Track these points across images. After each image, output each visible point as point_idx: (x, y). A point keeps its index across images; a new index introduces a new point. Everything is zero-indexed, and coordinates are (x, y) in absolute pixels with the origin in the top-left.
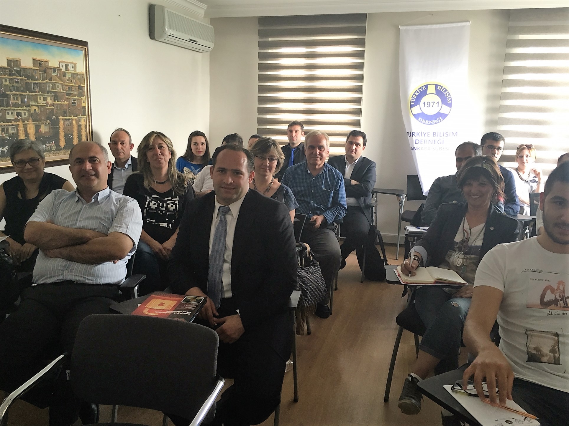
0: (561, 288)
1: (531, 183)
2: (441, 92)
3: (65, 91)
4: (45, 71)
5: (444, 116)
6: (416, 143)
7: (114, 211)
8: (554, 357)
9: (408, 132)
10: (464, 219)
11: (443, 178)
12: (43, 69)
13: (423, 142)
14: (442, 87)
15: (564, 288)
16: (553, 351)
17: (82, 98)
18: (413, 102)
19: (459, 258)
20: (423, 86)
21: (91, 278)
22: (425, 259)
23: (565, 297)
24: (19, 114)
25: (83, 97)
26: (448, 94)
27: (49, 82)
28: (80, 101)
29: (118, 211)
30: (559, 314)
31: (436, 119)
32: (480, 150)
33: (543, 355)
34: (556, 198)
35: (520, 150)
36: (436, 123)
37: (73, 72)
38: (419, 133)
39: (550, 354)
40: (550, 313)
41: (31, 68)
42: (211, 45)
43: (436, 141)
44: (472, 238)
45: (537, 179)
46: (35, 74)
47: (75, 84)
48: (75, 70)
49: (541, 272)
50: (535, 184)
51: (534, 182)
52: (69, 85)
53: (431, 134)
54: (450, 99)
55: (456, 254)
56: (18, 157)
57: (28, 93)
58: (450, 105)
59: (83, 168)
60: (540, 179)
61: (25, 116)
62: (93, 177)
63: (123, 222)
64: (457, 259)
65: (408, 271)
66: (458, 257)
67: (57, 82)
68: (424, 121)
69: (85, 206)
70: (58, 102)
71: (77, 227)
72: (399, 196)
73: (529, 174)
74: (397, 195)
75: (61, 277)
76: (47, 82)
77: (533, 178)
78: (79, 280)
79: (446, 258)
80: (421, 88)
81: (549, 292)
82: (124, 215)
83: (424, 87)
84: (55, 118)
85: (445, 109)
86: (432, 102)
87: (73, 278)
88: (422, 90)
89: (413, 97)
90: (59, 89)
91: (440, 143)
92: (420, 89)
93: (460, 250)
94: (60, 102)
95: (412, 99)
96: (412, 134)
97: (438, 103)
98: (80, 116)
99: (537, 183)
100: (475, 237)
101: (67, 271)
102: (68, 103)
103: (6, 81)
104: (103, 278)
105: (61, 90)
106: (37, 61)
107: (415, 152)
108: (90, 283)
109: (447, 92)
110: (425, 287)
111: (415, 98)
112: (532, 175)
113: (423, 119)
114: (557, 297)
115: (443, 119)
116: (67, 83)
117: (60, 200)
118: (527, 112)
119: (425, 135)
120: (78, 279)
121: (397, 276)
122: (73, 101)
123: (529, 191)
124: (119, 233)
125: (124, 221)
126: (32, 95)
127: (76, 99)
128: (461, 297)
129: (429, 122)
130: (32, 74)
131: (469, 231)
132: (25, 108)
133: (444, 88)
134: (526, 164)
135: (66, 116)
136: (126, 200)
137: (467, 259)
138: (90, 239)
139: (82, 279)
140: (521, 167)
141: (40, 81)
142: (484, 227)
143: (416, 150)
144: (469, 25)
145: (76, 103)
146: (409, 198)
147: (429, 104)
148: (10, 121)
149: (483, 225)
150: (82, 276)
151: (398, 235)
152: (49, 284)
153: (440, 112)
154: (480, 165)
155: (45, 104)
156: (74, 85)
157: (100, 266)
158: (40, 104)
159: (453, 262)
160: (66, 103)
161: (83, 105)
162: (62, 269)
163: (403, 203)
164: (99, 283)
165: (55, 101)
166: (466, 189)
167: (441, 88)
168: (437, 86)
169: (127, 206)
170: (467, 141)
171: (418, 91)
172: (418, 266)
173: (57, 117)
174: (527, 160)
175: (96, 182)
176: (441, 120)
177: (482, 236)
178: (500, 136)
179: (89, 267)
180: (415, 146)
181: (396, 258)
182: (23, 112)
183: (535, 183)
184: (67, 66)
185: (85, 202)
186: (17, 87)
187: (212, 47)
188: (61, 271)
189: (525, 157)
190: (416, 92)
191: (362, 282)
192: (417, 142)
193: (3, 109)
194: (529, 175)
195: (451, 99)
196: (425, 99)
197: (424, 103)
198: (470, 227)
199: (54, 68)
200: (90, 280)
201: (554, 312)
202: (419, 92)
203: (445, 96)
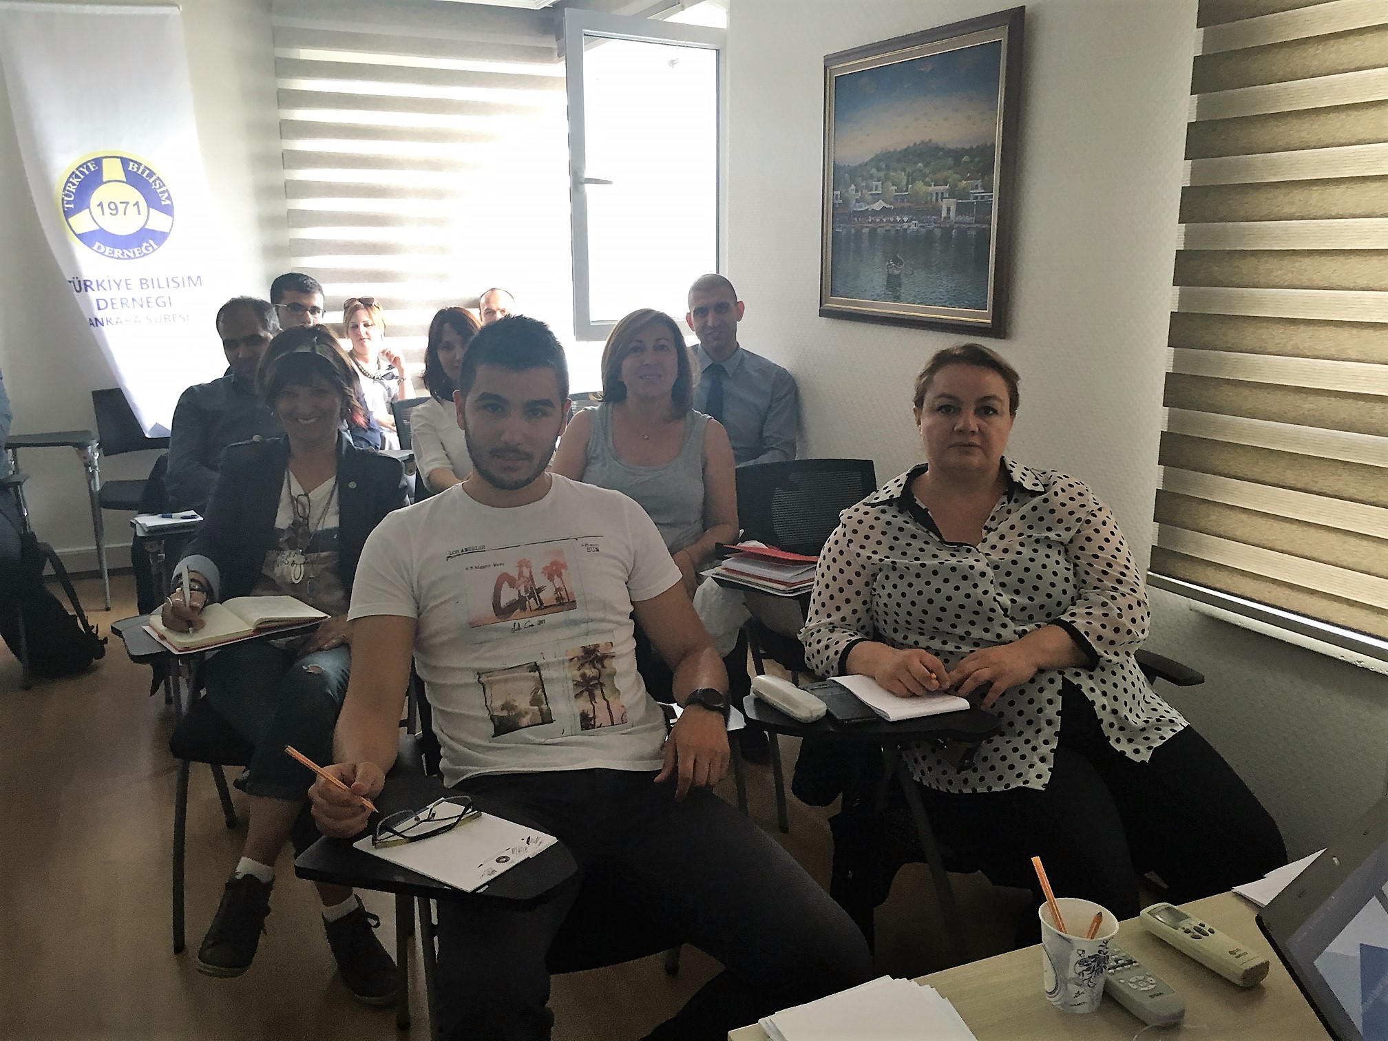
0: (526, 573)
1: (385, 381)
2: (138, 178)
5: (159, 237)
6: (99, 309)
8: (541, 710)
9: (71, 280)
10: (288, 473)
11: (201, 387)
13: (118, 305)
14: (139, 164)
15: (530, 573)
16: (535, 701)
18: (69, 202)
19: (295, 565)
20: (89, 162)
22: (215, 584)
23: (536, 590)
26: (160, 184)
30: (532, 625)
31: (140, 246)
32: (273, 314)
33: (520, 715)
34: (484, 396)
35: (351, 310)
36: (143, 254)
38: (103, 281)
39: (532, 707)
40: (517, 626)
43: (153, 300)
44: (316, 513)
45: (395, 372)
49: (482, 549)
50: (395, 381)
51: (391, 377)
53: (135, 284)
54: (166, 195)
55: (285, 556)
58: (168, 210)
60: (401, 371)
64: (292, 566)
65: (184, 621)
66: (293, 563)
68: (111, 252)
72: (81, 447)
73: (378, 362)
74: (75, 445)
77: (388, 369)
79: (265, 571)
80: (85, 166)
81: (506, 586)
83: (92, 164)
85: (158, 221)
86: (121, 203)
88: (87, 173)
89: (67, 188)
91: (163, 304)
92: (81, 169)
93: (293, 545)
95: (66, 195)
96: (83, 286)
97: (137, 204)
99: (398, 380)
100: (321, 510)
107: (101, 332)
109: (154, 178)
110: (231, 651)
111: (74, 191)
112: (385, 364)
113: (105, 245)
114: (523, 594)
115: (159, 245)
118: (349, 226)
119: (118, 285)
121: (157, 638)
123: (384, 397)
128: (320, 649)
129: (123, 254)
131: (304, 499)
133: (146, 167)
134: (367, 343)
137: (313, 563)
140: (359, 350)
142: (335, 486)
143: (103, 325)
144: (179, 13)
146: (108, 449)
147: (113, 206)
149: (331, 482)
151: (95, 547)
153: (146, 227)
154: (307, 349)
159: (282, 577)
163: (96, 464)
166: (283, 405)
167: (138, 168)
168: (125, 162)
170: (237, 296)
171: (77, 173)
172: (205, 605)
174: (367, 333)
176: (153, 248)
177: (334, 507)
178: (311, 281)
180: (100, 315)
181: (106, 603)
183: (394, 379)
189: (361, 325)
190: (74, 176)
191: (26, 688)
192: (102, 304)
194: (379, 365)
195: (169, 195)
196: (99, 195)
197: (101, 204)
198: (305, 491)
201: (522, 622)
202: (80, 178)
203: (153, 187)
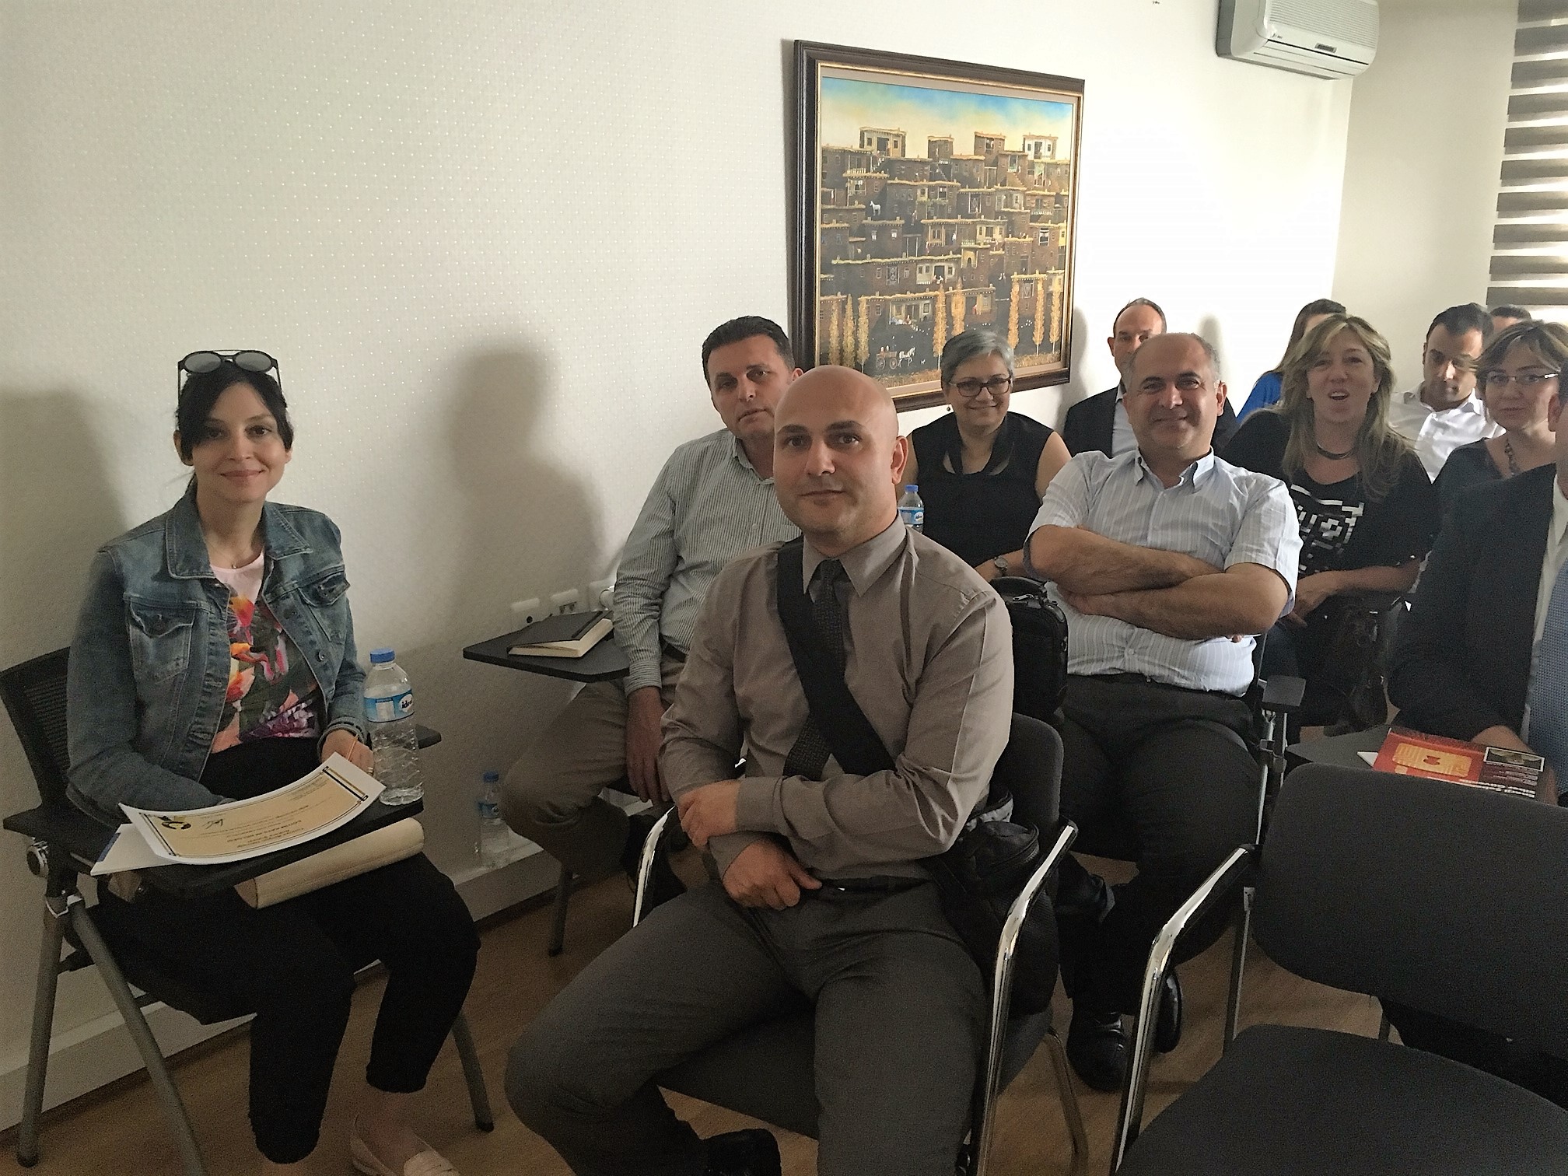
3: (1029, 211)
4: (995, 163)
7: (1238, 509)
12: (992, 157)
17: (1059, 224)
21: (1186, 673)
24: (939, 271)
25: (1063, 222)
27: (1001, 190)
28: (1055, 233)
29: (1246, 511)
37: (1048, 160)
41: (971, 157)
42: (1366, 54)
46: (977, 171)
47: (1049, 191)
48: (1053, 156)
52: (1039, 195)
56: (964, 372)
57: (959, 219)
59: (1163, 402)
61: (951, 276)
62: (1183, 424)
63: (1264, 540)
67: (1015, 188)
69: (1163, 495)
70: (1014, 239)
71: (1149, 545)
75: (1118, 664)
76: (997, 190)
78: (1161, 677)
82: (1262, 521)
84: (1004, 277)
87: (1147, 669)
90: (1018, 206)
94: (1017, 239)
98: (1053, 271)
101: (1131, 651)
102: (1032, 239)
103: (923, 193)
104: (1211, 676)
105: (1020, 209)
106: (982, 139)
108: (1183, 686)
116: (1035, 188)
117: (1101, 479)
120: (1157, 671)
122: (1041, 235)
124: (1258, 567)
125: (1266, 537)
126: (966, 224)
127: (1047, 229)
130: (971, 173)
132: (951, 256)
135: (1025, 274)
136: (1262, 482)
138: (1188, 578)
139: (1165, 673)
141: (985, 189)
145: (1047, 238)
148: (921, 288)
150: (1167, 665)
152: (1088, 676)
155: (989, 244)
156: (1049, 193)
157: (1207, 645)
158: (979, 244)
160: (1028, 239)
161: (1062, 242)
162: (1120, 644)
164: (1202, 688)
165: (1008, 237)
169: (1268, 497)
173: (1008, 276)
175: (1190, 435)
179: (1184, 644)
182: (946, 265)
184: (1038, 145)
185: (1159, 485)
186: (941, 206)
187: (1369, 59)
188: (1117, 649)
193: (912, 260)
199: (1013, 154)
200: (1183, 677)
